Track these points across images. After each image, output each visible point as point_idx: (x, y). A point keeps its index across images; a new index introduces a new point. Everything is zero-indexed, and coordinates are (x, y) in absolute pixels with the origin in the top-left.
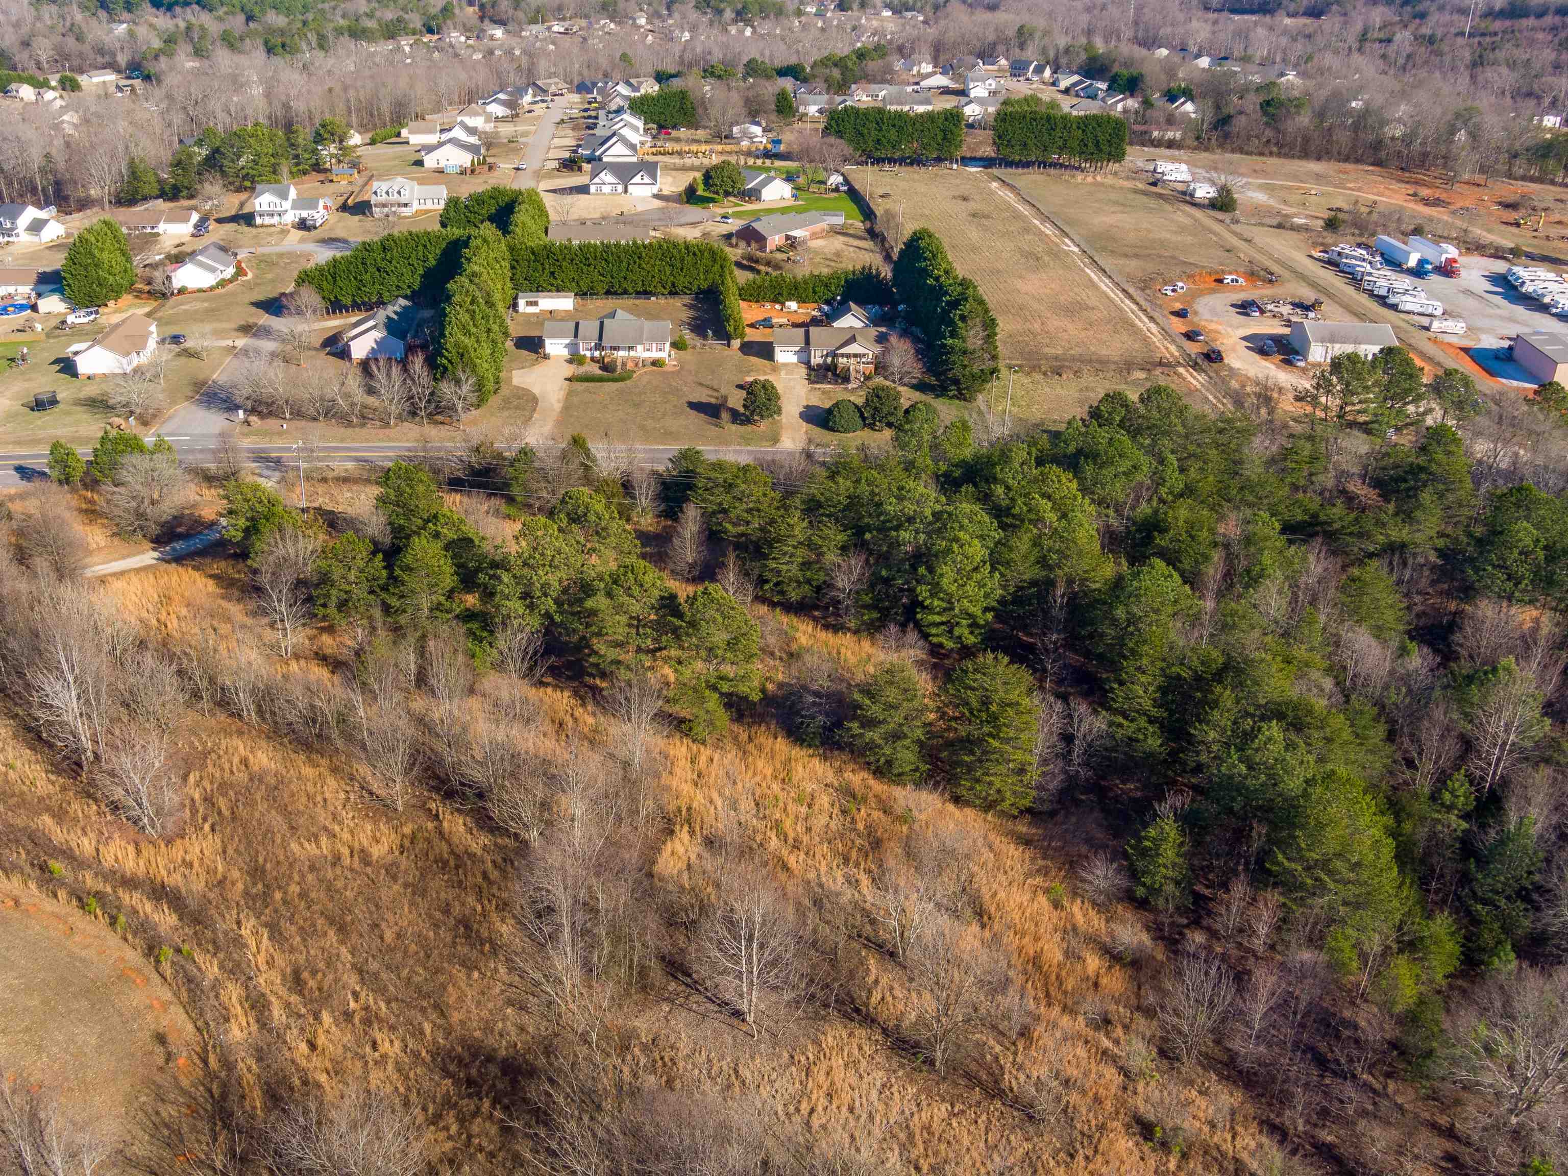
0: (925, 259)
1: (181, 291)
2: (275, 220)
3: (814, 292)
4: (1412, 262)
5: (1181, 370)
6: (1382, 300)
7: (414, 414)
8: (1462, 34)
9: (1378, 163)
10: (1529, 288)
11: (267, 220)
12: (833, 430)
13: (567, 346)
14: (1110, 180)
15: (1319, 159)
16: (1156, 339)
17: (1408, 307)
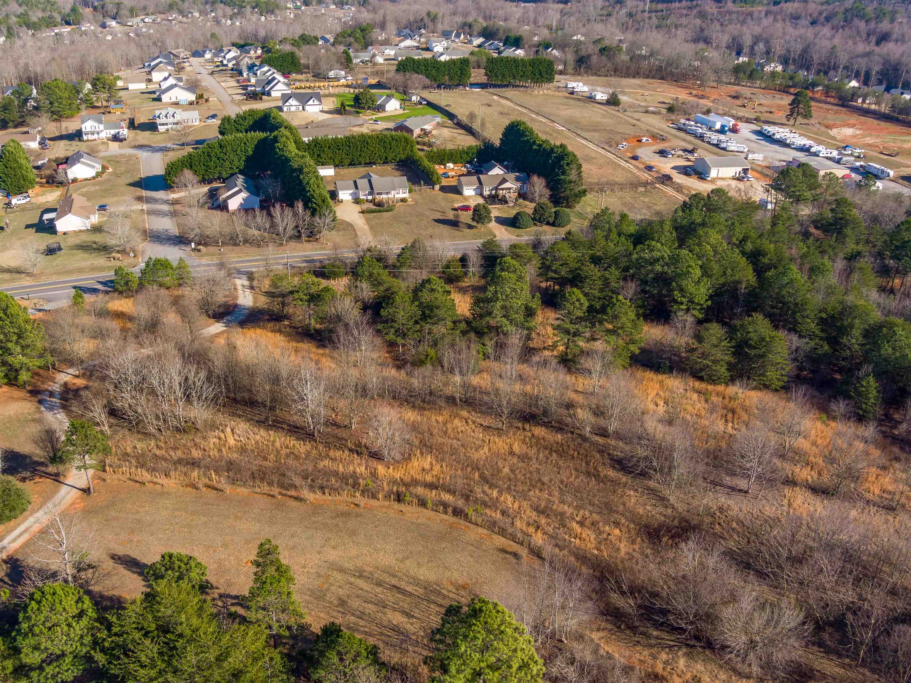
0: (526, 136)
1: (74, 181)
2: (96, 136)
3: (461, 158)
4: (718, 126)
5: (657, 185)
6: (717, 146)
7: (299, 237)
8: (645, 11)
9: (662, 78)
10: (777, 136)
11: (90, 137)
12: (519, 228)
13: (351, 194)
14: (550, 92)
15: (634, 77)
16: (635, 171)
17: (732, 148)
